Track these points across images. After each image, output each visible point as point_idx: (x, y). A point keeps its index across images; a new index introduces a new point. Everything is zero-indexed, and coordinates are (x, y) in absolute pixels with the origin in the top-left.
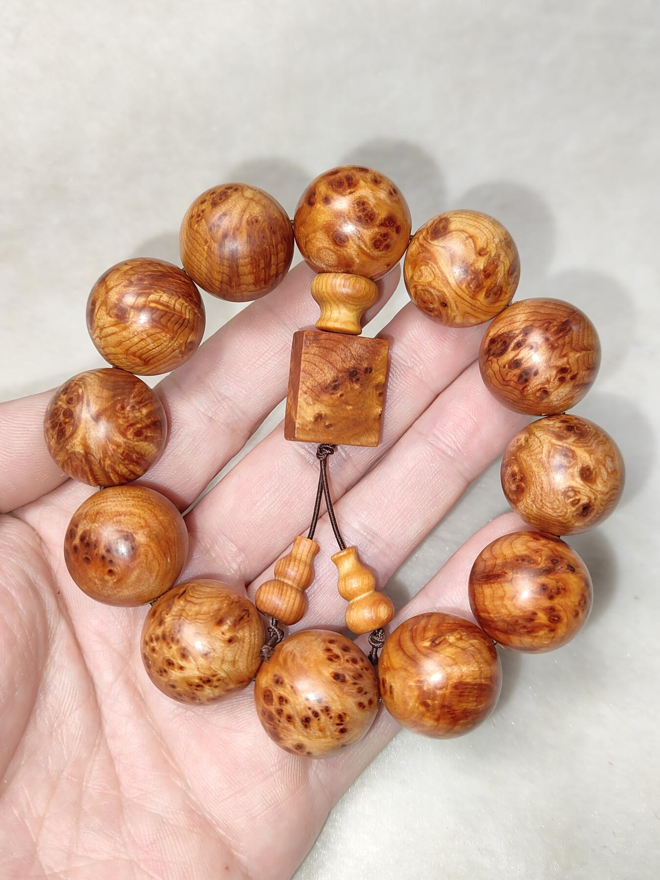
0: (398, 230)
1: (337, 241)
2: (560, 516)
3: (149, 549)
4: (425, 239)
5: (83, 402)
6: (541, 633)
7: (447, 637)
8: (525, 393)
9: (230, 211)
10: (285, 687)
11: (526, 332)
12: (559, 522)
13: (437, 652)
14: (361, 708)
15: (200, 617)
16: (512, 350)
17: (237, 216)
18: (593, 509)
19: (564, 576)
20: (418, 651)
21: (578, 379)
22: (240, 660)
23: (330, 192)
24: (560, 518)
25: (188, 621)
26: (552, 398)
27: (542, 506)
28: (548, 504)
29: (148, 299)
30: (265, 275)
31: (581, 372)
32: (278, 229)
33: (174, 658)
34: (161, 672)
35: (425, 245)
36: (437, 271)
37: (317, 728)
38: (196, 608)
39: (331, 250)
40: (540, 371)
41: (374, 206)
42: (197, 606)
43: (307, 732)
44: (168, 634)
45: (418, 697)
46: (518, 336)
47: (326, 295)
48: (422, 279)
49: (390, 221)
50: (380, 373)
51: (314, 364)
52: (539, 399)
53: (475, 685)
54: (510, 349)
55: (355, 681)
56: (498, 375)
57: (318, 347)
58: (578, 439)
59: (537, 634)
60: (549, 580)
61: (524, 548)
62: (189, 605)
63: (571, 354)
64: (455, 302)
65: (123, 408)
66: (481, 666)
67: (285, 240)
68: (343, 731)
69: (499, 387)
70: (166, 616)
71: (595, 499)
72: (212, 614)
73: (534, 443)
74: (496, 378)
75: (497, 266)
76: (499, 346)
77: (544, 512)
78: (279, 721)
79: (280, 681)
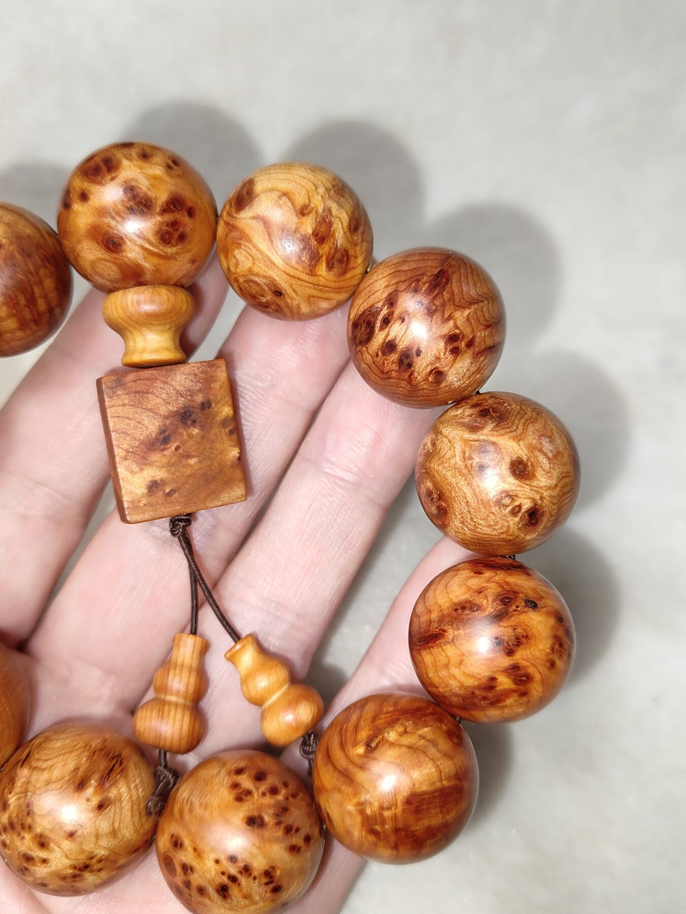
0: (191, 213)
1: (111, 246)
2: (502, 533)
4: (229, 214)
6: (509, 701)
7: (386, 734)
8: (414, 383)
10: (186, 851)
11: (391, 301)
12: (504, 540)
13: (374, 759)
14: (295, 853)
15: (52, 786)
16: (380, 331)
18: (543, 512)
19: (523, 618)
20: (351, 761)
21: (476, 344)
23: (86, 185)
24: (504, 536)
25: (37, 797)
26: (450, 379)
27: (475, 526)
28: (482, 522)
30: (33, 314)
31: (479, 334)
33: (31, 850)
35: (231, 222)
36: (254, 252)
37: (240, 896)
38: (45, 776)
39: (107, 261)
40: (423, 348)
41: (148, 189)
42: (46, 772)
43: (229, 903)
44: (15, 820)
45: (363, 825)
46: (382, 310)
47: (120, 321)
48: (240, 267)
49: (175, 204)
50: (223, 405)
51: (127, 418)
52: (435, 385)
53: (435, 791)
54: (377, 330)
55: (278, 820)
56: (374, 367)
57: (127, 394)
58: (497, 426)
59: (504, 704)
60: (502, 628)
61: (463, 589)
62: (35, 773)
63: (457, 314)
64: (291, 286)
66: (439, 763)
67: (49, 263)
68: (277, 890)
69: (381, 383)
71: (542, 498)
72: (67, 778)
73: (444, 445)
74: (373, 373)
75: (330, 224)
76: (363, 329)
77: (479, 533)
78: (190, 895)
79: (179, 843)
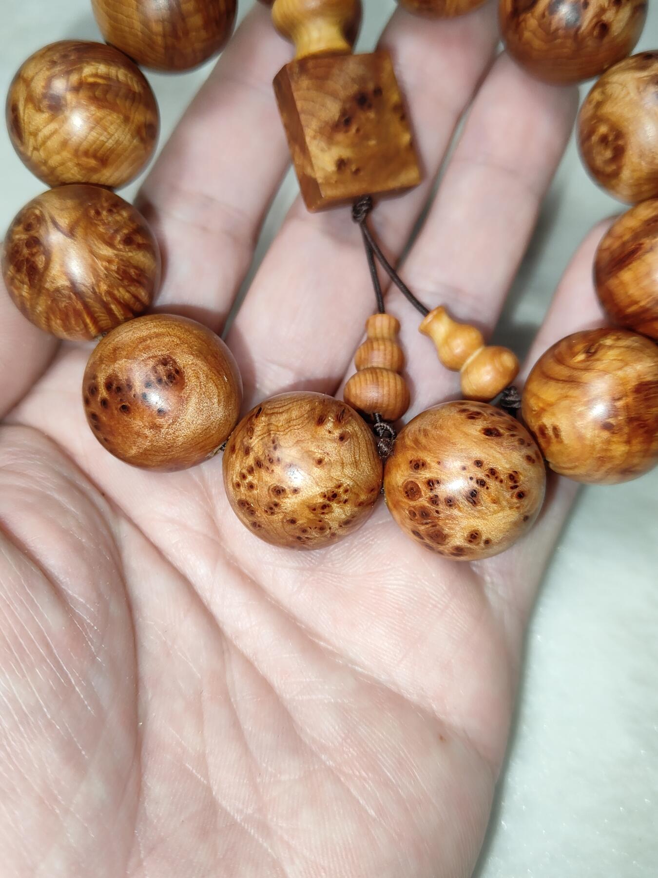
3: (197, 368)
5: (45, 221)
7: (602, 342)
10: (430, 467)
13: (597, 360)
14: (531, 463)
15: (294, 423)
20: (573, 369)
22: (361, 460)
25: (282, 433)
29: (83, 75)
34: (271, 508)
37: (488, 501)
42: (284, 414)
43: (479, 511)
44: (262, 458)
50: (392, 93)
55: (512, 433)
62: (273, 417)
65: (98, 214)
68: (521, 496)
70: (251, 441)
72: (306, 416)
78: (437, 512)
79: (421, 464)
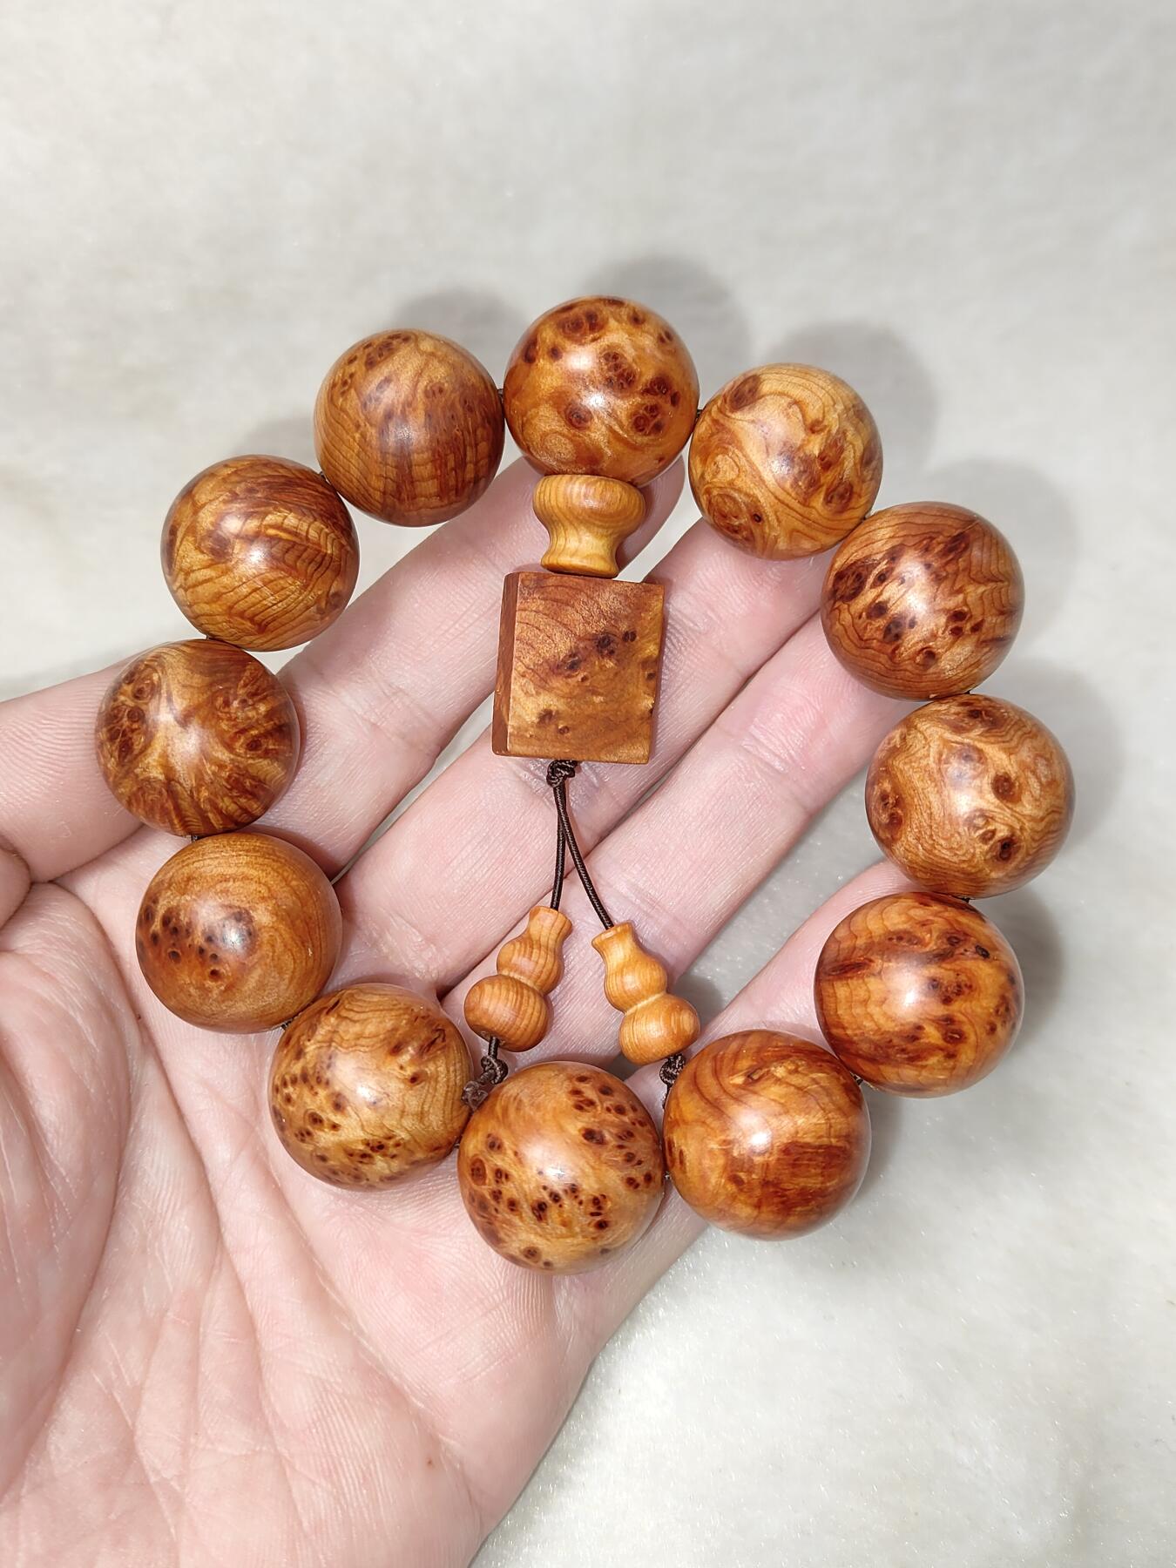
0: (675, 400)
1: (574, 420)
2: (964, 861)
3: (277, 935)
4: (720, 411)
5: (160, 694)
6: (933, 1061)
7: (773, 1069)
8: (897, 659)
9: (396, 375)
10: (505, 1154)
11: (894, 556)
12: (963, 871)
13: (755, 1093)
14: (631, 1188)
15: (363, 1042)
16: (871, 588)
17: (407, 382)
18: (1019, 847)
19: (969, 964)
20: (725, 1091)
21: (984, 630)
22: (431, 1111)
23: (560, 340)
24: (965, 866)
25: (343, 1050)
26: (942, 664)
27: (933, 845)
28: (943, 842)
29: (264, 523)
30: (457, 481)
31: (989, 619)
32: (476, 403)
33: (323, 1111)
34: (302, 1135)
35: (722, 421)
36: (743, 462)
37: (558, 1220)
38: (356, 1029)
39: (563, 436)
40: (919, 619)
41: (634, 360)
42: (357, 1024)
43: (543, 1228)
44: (311, 1072)
45: (725, 1168)
46: (879, 563)
47: (556, 511)
48: (719, 476)
49: (661, 386)
50: (649, 641)
51: (538, 628)
52: (921, 668)
53: (820, 1147)
54: (867, 586)
55: (621, 1143)
56: (851, 631)
57: (543, 599)
58: (987, 731)
59: (924, 1063)
60: (943, 971)
61: (903, 918)
62: (344, 1023)
63: (970, 589)
64: (776, 513)
65: (227, 703)
66: (830, 1115)
67: (489, 422)
68: (602, 1225)
69: (854, 652)
70: (308, 1043)
71: (1022, 829)
72: (382, 1037)
73: (916, 742)
75: (842, 450)
76: (850, 582)
77: (936, 856)
78: (496, 1210)
79: (497, 1145)
